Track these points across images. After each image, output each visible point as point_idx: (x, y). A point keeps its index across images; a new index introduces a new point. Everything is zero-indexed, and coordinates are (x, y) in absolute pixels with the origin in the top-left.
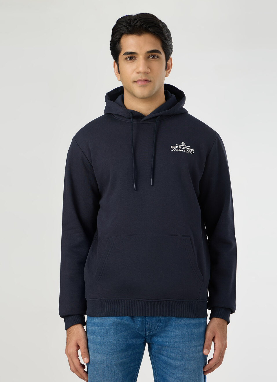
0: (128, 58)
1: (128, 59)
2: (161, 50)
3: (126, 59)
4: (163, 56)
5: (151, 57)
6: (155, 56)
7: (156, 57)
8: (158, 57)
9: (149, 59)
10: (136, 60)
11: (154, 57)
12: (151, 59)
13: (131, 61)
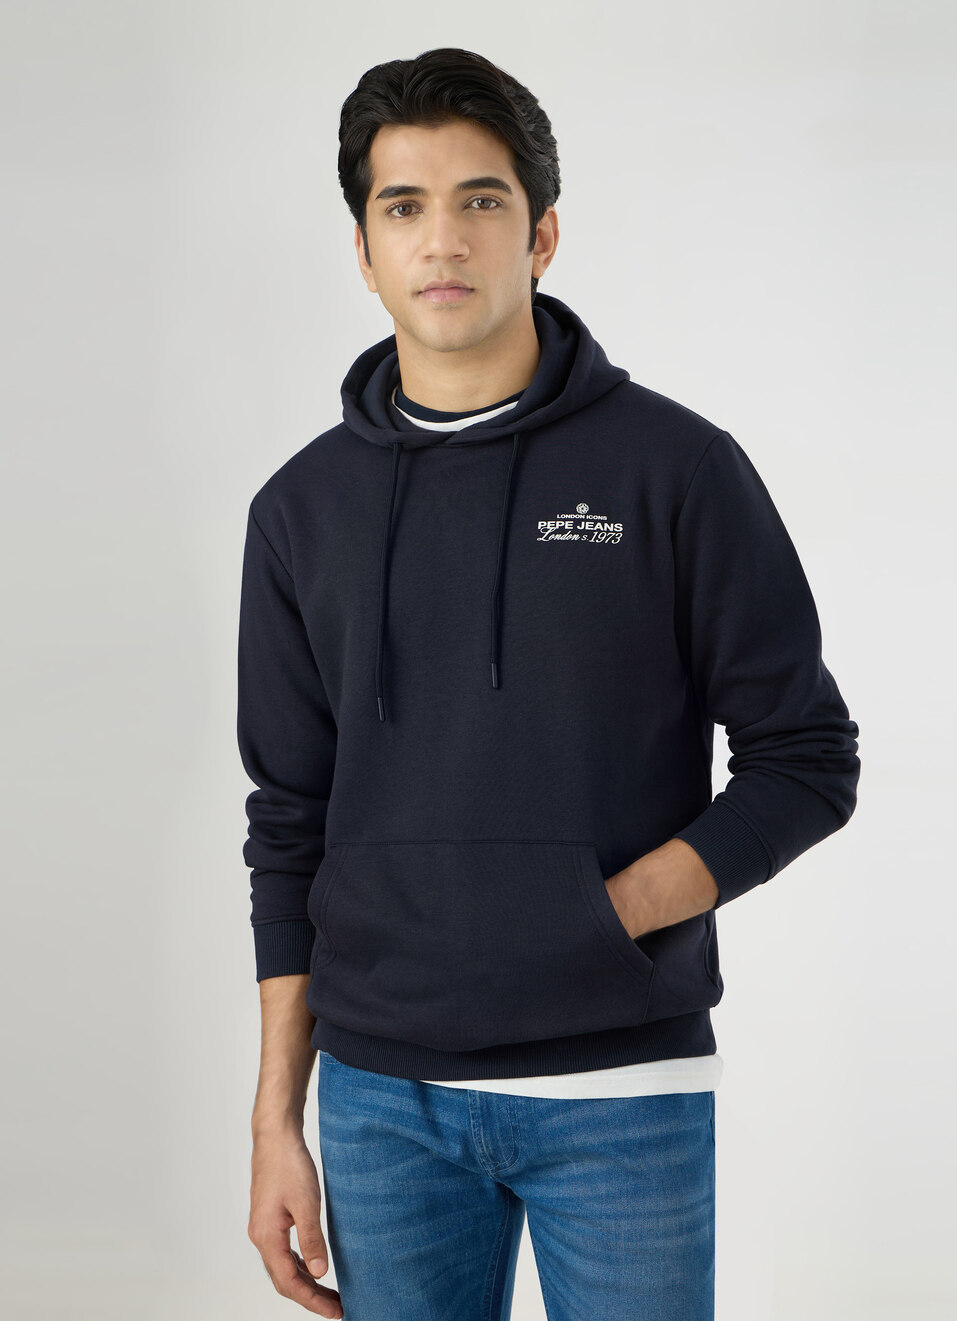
5: (475, 204)
6: (490, 200)
7: (493, 204)
12: (476, 212)
13: (405, 220)
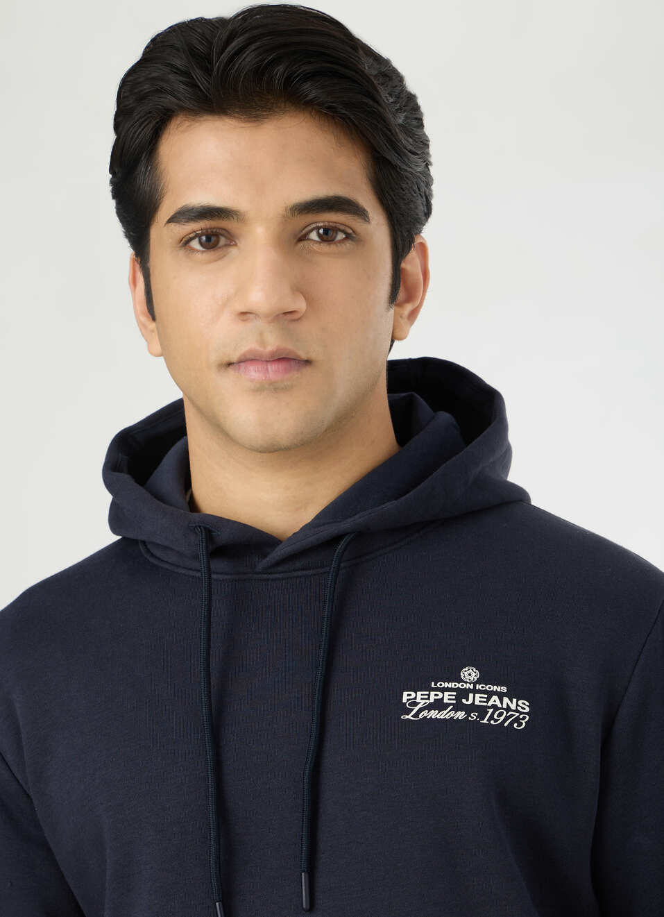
0: (191, 239)
1: (195, 244)
2: (366, 199)
3: (185, 243)
4: (377, 229)
5: (314, 236)
6: (336, 230)
7: (341, 236)
8: (348, 237)
9: (301, 245)
10: (233, 251)
11: (328, 235)
12: (316, 247)
13: (210, 255)
